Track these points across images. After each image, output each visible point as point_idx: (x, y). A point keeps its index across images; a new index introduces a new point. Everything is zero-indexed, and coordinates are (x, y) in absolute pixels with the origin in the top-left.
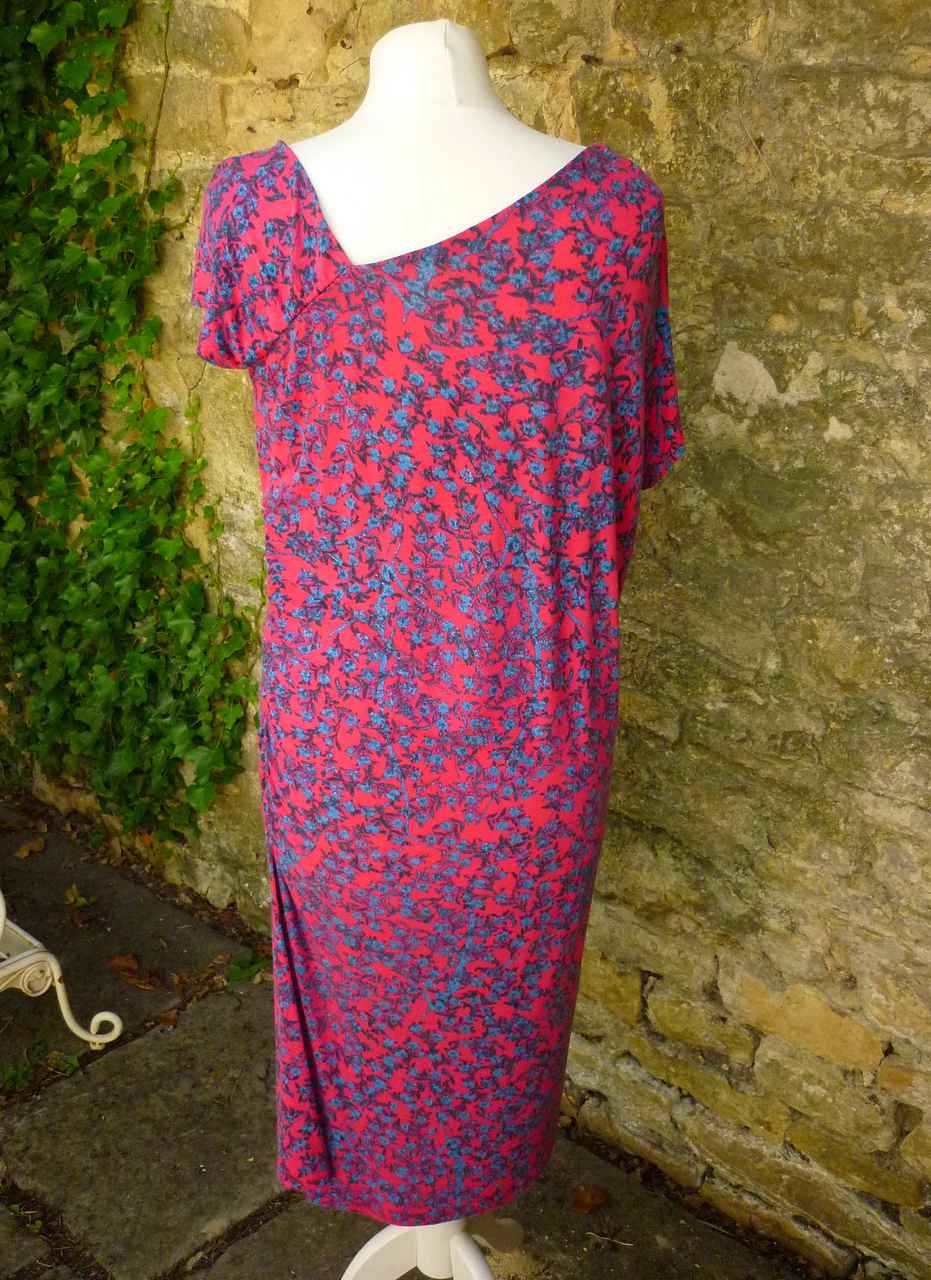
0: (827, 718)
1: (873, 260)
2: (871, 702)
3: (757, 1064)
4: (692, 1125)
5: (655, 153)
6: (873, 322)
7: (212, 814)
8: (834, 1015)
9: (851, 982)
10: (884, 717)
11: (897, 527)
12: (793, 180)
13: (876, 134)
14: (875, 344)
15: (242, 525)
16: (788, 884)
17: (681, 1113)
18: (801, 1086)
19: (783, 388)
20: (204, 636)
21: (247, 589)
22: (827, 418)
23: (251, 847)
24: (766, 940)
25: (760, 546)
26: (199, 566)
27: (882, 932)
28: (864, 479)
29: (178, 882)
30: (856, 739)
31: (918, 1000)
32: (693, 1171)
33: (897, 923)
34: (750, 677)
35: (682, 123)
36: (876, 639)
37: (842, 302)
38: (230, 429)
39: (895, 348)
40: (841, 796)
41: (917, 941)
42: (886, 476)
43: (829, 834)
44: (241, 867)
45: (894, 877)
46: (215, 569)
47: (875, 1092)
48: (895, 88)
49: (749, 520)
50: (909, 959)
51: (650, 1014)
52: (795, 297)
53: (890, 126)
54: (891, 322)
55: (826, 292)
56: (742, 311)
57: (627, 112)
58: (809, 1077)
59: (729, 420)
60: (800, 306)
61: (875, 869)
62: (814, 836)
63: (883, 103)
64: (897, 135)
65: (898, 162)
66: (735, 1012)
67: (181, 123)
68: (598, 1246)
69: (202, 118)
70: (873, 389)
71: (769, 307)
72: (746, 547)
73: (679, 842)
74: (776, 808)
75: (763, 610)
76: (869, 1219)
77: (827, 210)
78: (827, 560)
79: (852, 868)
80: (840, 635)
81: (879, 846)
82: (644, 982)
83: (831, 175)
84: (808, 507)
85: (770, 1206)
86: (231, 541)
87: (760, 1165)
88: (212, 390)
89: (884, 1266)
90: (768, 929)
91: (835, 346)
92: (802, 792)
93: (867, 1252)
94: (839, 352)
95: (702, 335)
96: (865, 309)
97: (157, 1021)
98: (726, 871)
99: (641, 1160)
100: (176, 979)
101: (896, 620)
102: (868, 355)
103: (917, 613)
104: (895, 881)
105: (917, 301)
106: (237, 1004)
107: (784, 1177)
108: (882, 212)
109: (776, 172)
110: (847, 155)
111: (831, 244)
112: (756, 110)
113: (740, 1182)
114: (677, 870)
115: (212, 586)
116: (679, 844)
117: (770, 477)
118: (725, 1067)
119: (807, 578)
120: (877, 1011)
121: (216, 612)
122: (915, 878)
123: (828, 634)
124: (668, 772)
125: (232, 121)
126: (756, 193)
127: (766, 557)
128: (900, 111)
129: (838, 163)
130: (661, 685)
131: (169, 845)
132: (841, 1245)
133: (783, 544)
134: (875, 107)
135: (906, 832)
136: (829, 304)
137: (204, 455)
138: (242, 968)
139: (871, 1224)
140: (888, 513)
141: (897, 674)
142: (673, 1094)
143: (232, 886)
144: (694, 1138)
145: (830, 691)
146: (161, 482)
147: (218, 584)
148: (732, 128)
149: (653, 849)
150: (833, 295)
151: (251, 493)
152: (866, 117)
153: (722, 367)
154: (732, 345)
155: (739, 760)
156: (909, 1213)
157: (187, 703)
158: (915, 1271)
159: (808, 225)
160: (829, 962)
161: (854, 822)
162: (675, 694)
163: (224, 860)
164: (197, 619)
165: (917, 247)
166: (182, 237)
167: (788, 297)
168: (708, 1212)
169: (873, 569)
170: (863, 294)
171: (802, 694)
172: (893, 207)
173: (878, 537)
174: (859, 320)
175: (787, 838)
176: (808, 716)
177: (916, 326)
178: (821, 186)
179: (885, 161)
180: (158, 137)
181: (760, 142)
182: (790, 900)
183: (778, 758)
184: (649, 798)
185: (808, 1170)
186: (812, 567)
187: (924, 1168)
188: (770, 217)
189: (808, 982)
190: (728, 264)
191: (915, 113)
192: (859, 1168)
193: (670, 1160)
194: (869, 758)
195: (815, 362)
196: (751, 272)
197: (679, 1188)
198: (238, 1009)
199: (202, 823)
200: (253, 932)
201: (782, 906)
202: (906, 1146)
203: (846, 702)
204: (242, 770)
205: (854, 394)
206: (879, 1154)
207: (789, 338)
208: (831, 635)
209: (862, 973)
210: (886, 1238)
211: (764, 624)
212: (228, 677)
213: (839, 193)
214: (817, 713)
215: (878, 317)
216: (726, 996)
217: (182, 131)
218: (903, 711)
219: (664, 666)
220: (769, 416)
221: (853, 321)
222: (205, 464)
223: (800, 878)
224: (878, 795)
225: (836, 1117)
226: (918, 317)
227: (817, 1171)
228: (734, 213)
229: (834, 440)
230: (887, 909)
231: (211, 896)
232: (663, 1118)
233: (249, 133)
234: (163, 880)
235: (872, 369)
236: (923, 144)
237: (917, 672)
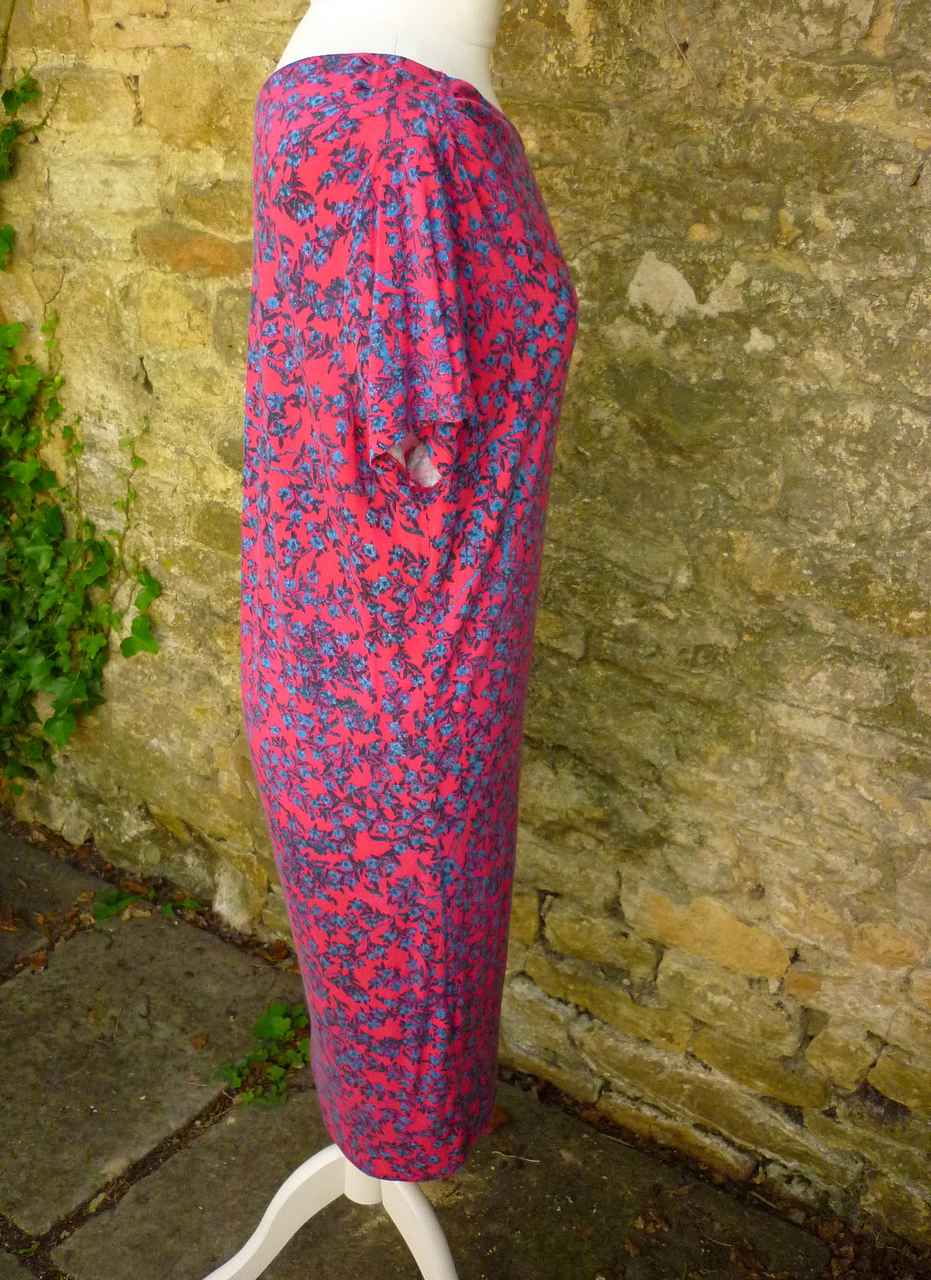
0: (741, 629)
1: (801, 169)
2: (787, 614)
3: (661, 977)
4: (590, 1043)
5: (572, 56)
6: (799, 231)
7: (69, 748)
8: (740, 925)
9: (759, 892)
10: (801, 628)
11: (819, 439)
12: (719, 85)
13: (809, 40)
14: (801, 254)
15: (105, 446)
16: (697, 797)
17: (579, 1030)
18: (705, 996)
19: (702, 298)
20: (62, 562)
21: (110, 513)
22: (747, 329)
23: (112, 781)
24: (671, 853)
25: (674, 459)
26: (55, 490)
27: (794, 841)
28: (785, 390)
29: (30, 819)
30: (770, 650)
31: (828, 907)
32: (590, 1086)
33: (809, 832)
34: (660, 592)
35: (602, 26)
36: (794, 551)
37: (767, 211)
38: (92, 345)
39: (822, 258)
40: (754, 708)
41: (829, 849)
42: (808, 388)
43: (741, 746)
44: (100, 801)
45: (806, 787)
46: (74, 493)
47: (781, 999)
49: (664, 434)
50: (821, 867)
51: (548, 933)
52: (719, 207)
53: (824, 31)
54: (818, 231)
55: (751, 202)
56: (661, 220)
57: (542, 13)
58: (713, 988)
59: (643, 331)
60: (723, 215)
61: (788, 780)
62: (725, 749)
63: (818, 9)
64: (831, 41)
65: (831, 68)
66: (638, 927)
67: (38, 18)
68: (505, 1164)
69: (63, 13)
70: (798, 300)
71: (689, 215)
72: (660, 460)
73: (581, 759)
74: (685, 722)
75: (675, 525)
76: (772, 1123)
77: (754, 118)
78: (744, 473)
79: (763, 779)
80: (757, 548)
81: (791, 756)
82: (542, 901)
83: (759, 81)
84: (726, 419)
85: (669, 1116)
86: (92, 462)
87: (662, 1077)
88: (72, 304)
89: (785, 1167)
90: (674, 843)
91: (759, 256)
92: (710, 706)
93: (768, 1155)
94: (762, 262)
95: (617, 244)
96: (791, 219)
97: (27, 962)
98: (631, 787)
99: (536, 1079)
100: (41, 919)
101: (815, 531)
102: (795, 266)
103: (837, 524)
104: (808, 790)
105: (847, 211)
106: (108, 940)
107: (686, 1086)
108: (813, 120)
109: (701, 77)
110: (776, 61)
111: (757, 152)
112: (682, 14)
113: (638, 1095)
114: (578, 788)
115: (70, 509)
116: (582, 761)
117: (686, 389)
118: (626, 982)
119: (723, 491)
120: (785, 919)
121: (74, 537)
122: (829, 787)
123: (745, 547)
124: (573, 690)
125: (95, 16)
126: (679, 99)
127: (681, 471)
128: (835, 17)
129: (767, 68)
130: (565, 601)
131: (19, 781)
132: (741, 1149)
133: (699, 457)
134: (809, 12)
135: (821, 741)
136: (753, 214)
137: (62, 373)
138: (109, 903)
139: (775, 1129)
140: (811, 424)
141: (816, 586)
142: (570, 1011)
143: (91, 823)
144: (592, 1054)
145: (744, 604)
146: (16, 402)
147: (76, 508)
148: (656, 32)
149: (553, 767)
150: (758, 204)
151: (115, 412)
152: (800, 23)
153: (638, 277)
154: (650, 256)
155: (649, 676)
156: (812, 1115)
157: (45, 632)
158: (819, 1171)
159: (735, 132)
160: (736, 873)
161: (766, 734)
162: (580, 610)
163: (81, 795)
164: (55, 544)
165: (847, 156)
166: (36, 140)
167: (711, 206)
168: (608, 1125)
169: (792, 482)
170: (789, 204)
171: (714, 607)
172: (824, 115)
173: (798, 449)
174: (785, 230)
175: (697, 752)
176: (721, 628)
177: (843, 236)
178: (749, 93)
179: (818, 68)
180: (10, 32)
181: (685, 46)
182: (699, 814)
183: (689, 672)
184: (550, 716)
185: (710, 1078)
186: (728, 480)
187: (830, 1070)
188: (694, 124)
189: (714, 894)
190: (647, 172)
191: (852, 19)
192: (763, 1073)
193: (565, 1077)
194: (784, 670)
195: (737, 272)
196: (670, 180)
197: (576, 1103)
198: (109, 947)
199: (56, 757)
200: (113, 868)
201: (690, 819)
202: (813, 1048)
203: (762, 613)
204: (103, 701)
205: (778, 304)
206: (784, 1059)
207: (711, 248)
208: (748, 548)
209: (771, 883)
210: (789, 1140)
211: (676, 538)
212: (88, 606)
213: (768, 99)
214: (731, 626)
215: (806, 228)
216: (629, 912)
217: (40, 27)
218: (820, 621)
219: (569, 583)
220: (688, 327)
221: (779, 231)
222: (63, 382)
223: (709, 791)
224: (792, 705)
225: (741, 1024)
226: (846, 227)
227: (720, 1079)
228: (655, 120)
229: (755, 352)
230: (799, 819)
231: (66, 832)
232: (559, 1035)
233: (116, 29)
234: (13, 818)
235: (796, 279)
236: (857, 51)
237: (835, 582)
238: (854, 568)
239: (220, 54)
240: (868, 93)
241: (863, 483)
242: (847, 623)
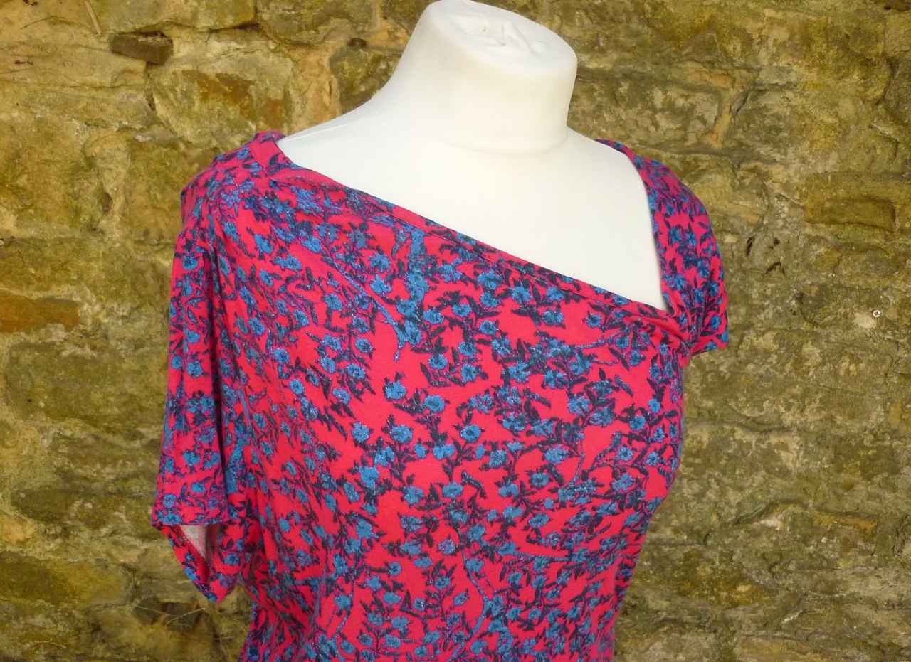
10: (638, 609)
13: (660, 132)
48: (682, 96)
53: (672, 126)
63: (670, 108)
64: (680, 133)
65: (677, 156)
103: (674, 523)
128: (685, 115)
134: (662, 110)
141: (654, 574)
152: (652, 118)
179: (665, 155)
191: (699, 118)
194: (625, 645)
218: (655, 601)
236: (699, 143)
237: (669, 569)
238: (687, 557)
239: (15, 114)
240: (706, 177)
241: (696, 487)
242: (679, 600)
